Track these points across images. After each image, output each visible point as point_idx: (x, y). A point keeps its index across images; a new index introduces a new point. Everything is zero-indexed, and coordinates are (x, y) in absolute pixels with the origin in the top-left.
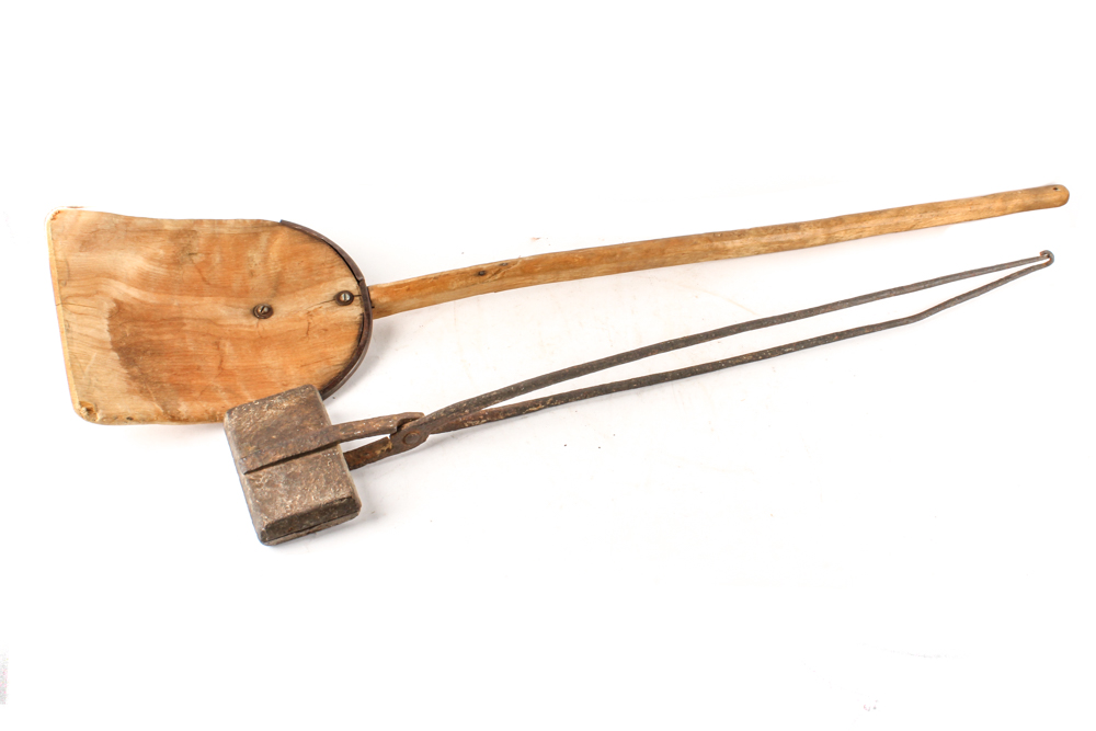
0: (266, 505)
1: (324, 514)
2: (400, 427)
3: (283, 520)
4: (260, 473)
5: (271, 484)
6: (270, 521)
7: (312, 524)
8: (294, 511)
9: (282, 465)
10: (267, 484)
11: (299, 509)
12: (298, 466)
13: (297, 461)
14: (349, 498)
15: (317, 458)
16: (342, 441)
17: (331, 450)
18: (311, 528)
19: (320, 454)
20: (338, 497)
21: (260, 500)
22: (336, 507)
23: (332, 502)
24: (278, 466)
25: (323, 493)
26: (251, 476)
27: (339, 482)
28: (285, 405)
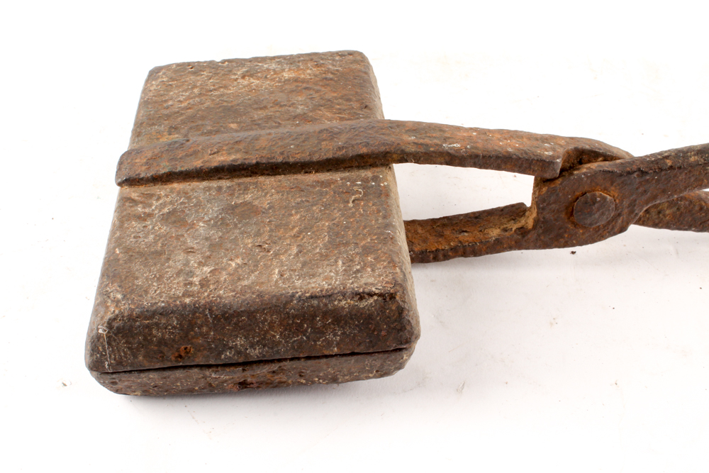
0: (136, 266)
1: (299, 330)
2: (567, 170)
3: (164, 313)
4: (161, 190)
5: (175, 218)
6: (125, 307)
7: (255, 353)
8: (205, 297)
9: (225, 183)
10: (165, 218)
11: (225, 295)
12: (266, 191)
13: (268, 181)
14: (388, 298)
15: (322, 184)
16: (403, 158)
17: (368, 173)
18: (247, 364)
19: (337, 176)
20: (354, 285)
21: (127, 250)
22: (338, 318)
23: (330, 296)
24: (214, 184)
25: (309, 268)
26: (134, 193)
27: (367, 251)
28: (286, 75)
